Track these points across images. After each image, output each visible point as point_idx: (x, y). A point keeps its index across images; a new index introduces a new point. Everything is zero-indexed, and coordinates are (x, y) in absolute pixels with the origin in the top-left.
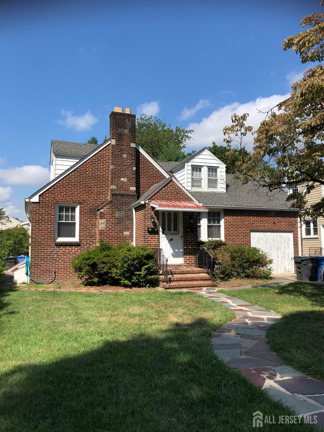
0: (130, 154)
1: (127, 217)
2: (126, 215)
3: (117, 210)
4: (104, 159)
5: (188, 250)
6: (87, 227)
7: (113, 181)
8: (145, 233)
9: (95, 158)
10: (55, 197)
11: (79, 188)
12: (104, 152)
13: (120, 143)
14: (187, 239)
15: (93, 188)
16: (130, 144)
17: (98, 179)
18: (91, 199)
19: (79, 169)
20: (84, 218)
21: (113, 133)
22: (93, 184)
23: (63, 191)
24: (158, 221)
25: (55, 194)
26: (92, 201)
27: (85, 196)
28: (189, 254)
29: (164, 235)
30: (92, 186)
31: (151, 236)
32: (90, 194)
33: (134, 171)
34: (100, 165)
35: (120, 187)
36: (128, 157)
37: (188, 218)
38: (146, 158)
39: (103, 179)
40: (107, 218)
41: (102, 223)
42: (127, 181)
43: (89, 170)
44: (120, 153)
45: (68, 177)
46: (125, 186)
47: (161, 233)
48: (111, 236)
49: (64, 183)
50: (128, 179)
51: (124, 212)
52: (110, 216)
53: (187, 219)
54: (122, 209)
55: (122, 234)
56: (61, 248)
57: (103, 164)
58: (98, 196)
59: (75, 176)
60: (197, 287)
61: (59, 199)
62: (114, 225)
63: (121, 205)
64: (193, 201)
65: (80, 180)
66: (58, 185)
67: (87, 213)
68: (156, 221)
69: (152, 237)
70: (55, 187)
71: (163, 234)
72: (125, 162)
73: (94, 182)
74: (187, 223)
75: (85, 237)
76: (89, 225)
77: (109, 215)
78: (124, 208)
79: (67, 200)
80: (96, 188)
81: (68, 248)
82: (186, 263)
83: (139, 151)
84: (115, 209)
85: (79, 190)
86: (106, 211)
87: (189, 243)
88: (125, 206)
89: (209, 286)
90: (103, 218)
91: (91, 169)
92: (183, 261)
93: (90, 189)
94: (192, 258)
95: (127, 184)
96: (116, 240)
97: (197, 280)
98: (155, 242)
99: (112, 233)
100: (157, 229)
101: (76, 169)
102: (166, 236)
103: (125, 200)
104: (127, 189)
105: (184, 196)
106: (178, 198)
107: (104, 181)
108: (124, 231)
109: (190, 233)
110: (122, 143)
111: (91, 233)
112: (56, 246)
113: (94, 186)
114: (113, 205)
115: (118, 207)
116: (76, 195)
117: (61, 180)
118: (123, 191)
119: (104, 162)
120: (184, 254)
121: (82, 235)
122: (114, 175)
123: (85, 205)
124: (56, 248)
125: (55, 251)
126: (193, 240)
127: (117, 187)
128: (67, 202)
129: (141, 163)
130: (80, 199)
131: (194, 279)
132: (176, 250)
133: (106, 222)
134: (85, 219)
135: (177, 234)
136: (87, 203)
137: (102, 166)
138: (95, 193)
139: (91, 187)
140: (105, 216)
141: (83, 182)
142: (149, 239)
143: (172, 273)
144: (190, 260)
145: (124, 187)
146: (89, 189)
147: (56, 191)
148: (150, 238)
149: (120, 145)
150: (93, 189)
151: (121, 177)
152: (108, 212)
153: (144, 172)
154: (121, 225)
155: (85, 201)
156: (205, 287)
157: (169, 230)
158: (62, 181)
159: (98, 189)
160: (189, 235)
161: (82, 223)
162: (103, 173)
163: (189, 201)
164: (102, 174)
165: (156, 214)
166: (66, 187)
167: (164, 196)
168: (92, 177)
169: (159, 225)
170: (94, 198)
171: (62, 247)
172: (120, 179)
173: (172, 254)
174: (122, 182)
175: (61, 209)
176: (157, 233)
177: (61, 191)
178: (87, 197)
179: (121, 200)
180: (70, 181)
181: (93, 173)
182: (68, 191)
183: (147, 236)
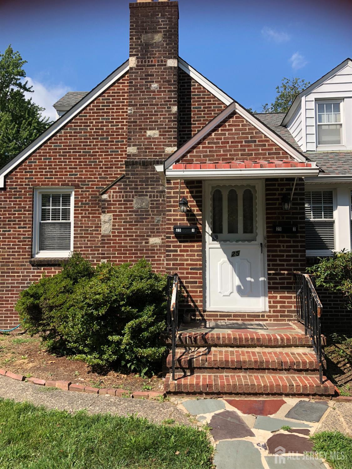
0: (166, 81)
1: (156, 208)
2: (153, 204)
3: (136, 195)
4: (120, 99)
5: (280, 279)
6: (88, 230)
7: (130, 139)
8: (169, 238)
9: (102, 99)
10: (32, 178)
11: (74, 159)
12: (119, 86)
13: (145, 62)
14: (276, 251)
15: (99, 155)
16: (166, 62)
17: (108, 138)
18: (95, 178)
19: (74, 123)
20: (82, 214)
21: (132, 45)
22: (98, 149)
23: (45, 165)
24: (201, 210)
25: (32, 172)
26: (98, 181)
27: (84, 172)
28: (282, 288)
29: (215, 242)
30: (98, 152)
31: (182, 244)
32: (93, 168)
33: (173, 114)
34: (112, 112)
35: (146, 148)
36: (160, 88)
37: (278, 199)
38: (204, 88)
39: (118, 138)
40: (116, 211)
41: (105, 222)
42: (160, 135)
43: (92, 123)
44: (146, 82)
45: (55, 139)
46: (154, 145)
47: (208, 238)
48: (123, 247)
49: (48, 151)
50: (160, 132)
51: (150, 197)
52: (121, 208)
53: (275, 204)
54: (146, 192)
55: (146, 243)
56: (42, 270)
57: (117, 109)
58: (107, 171)
59: (67, 136)
60: (268, 394)
61: (38, 181)
62: (129, 225)
63: (144, 184)
64: (291, 157)
65: (75, 142)
66: (36, 156)
67: (88, 204)
68: (196, 210)
69: (184, 246)
70: (31, 159)
71: (213, 240)
72: (155, 98)
73: (101, 145)
74: (275, 213)
75: (83, 249)
76: (92, 227)
77: (119, 204)
78: (150, 190)
79: (52, 181)
80: (105, 155)
81: (53, 270)
82: (274, 312)
83: (189, 76)
84: (132, 192)
85: (73, 162)
86: (113, 198)
87: (280, 260)
88: (151, 185)
89: (307, 395)
90: (108, 212)
91: (94, 121)
92: (267, 304)
93: (93, 159)
94: (291, 297)
95: (158, 142)
96: (134, 254)
97: (273, 369)
98: (191, 260)
99: (126, 240)
100: (197, 229)
101: (68, 123)
102: (221, 246)
103: (151, 174)
104: (159, 152)
105: (267, 147)
106: (251, 154)
107: (118, 142)
108: (150, 236)
109: (283, 237)
110: (149, 62)
111: (95, 241)
112: (33, 266)
113: (101, 152)
114: (127, 185)
115: (137, 188)
116: (69, 172)
117: (41, 146)
118: (151, 155)
119: (119, 106)
120: (269, 288)
121: (79, 245)
122: (132, 127)
123: (84, 189)
124: (33, 269)
125: (31, 275)
126: (292, 253)
127: (138, 149)
128: (52, 185)
129: (194, 98)
130: (75, 178)
131: (265, 366)
132: (248, 279)
133: (114, 219)
134: (84, 215)
135: (249, 241)
136: (88, 185)
137: (116, 112)
138: (103, 165)
139: (96, 155)
140: (111, 208)
141: (81, 145)
142: (179, 253)
143: (206, 342)
144: (284, 302)
145: (153, 148)
146: (91, 159)
147: (33, 167)
148: (181, 251)
149: (144, 66)
150: (99, 159)
151: (147, 129)
152: (118, 199)
153: (199, 117)
154: (143, 225)
155: (85, 181)
156: (294, 395)
157: (232, 230)
158: (43, 147)
159: (108, 158)
160: (280, 241)
161: (78, 224)
162: (118, 125)
163: (281, 158)
164: (116, 129)
165: (194, 194)
166: (51, 159)
167: (216, 151)
168: (97, 135)
169: (203, 220)
170: (101, 174)
171: (42, 268)
172: (145, 132)
173: (239, 287)
174: (150, 138)
175: (45, 199)
176: (199, 237)
177: (42, 165)
178: (87, 174)
179: (143, 174)
180: (56, 146)
181: (100, 127)
182: (54, 165)
183: (174, 246)
